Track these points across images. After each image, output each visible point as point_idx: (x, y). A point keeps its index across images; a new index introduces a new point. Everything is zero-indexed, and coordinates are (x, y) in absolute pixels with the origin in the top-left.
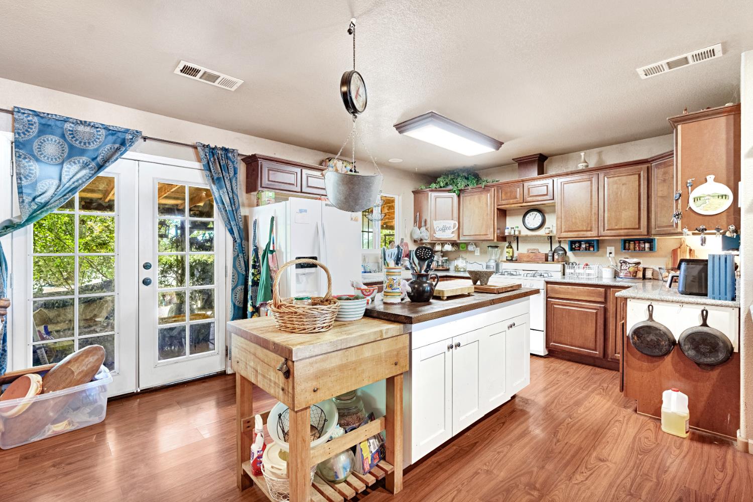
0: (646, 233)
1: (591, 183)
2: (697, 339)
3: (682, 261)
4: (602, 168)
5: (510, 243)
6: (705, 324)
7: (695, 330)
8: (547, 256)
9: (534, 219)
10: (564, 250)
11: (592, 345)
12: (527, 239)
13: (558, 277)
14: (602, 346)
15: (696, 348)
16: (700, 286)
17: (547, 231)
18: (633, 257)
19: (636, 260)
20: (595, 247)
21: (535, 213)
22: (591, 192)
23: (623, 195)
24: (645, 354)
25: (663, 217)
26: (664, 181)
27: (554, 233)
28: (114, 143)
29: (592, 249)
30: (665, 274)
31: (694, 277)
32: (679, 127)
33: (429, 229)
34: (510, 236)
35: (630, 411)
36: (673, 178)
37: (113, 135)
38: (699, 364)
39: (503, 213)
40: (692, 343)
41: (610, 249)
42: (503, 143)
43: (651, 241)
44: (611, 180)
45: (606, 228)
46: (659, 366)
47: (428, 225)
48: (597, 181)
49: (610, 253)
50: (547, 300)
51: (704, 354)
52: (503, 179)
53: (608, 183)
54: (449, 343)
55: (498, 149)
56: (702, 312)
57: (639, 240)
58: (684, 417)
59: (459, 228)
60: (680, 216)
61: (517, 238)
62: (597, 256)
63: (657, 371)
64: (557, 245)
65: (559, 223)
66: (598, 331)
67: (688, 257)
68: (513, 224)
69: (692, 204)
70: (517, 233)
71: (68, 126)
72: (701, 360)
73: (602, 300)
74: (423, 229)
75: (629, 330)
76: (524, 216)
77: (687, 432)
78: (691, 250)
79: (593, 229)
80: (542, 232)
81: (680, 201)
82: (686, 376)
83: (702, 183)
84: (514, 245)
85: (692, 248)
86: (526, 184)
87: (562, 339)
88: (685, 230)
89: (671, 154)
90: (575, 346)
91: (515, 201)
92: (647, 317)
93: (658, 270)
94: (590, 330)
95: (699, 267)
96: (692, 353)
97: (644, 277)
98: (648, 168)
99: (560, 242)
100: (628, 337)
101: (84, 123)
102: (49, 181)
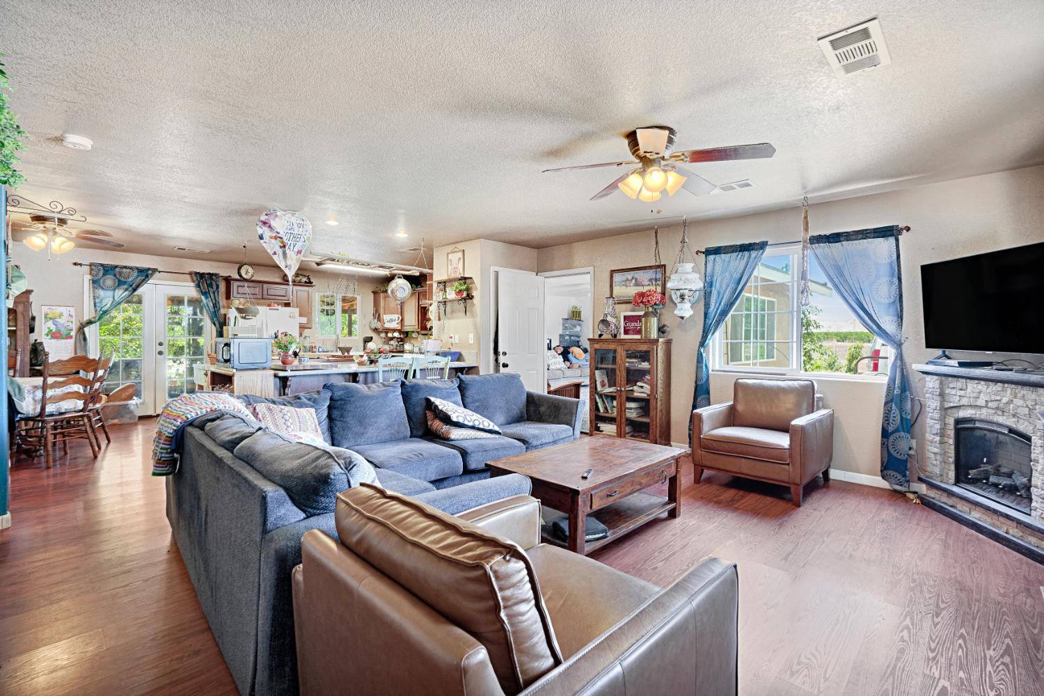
28: (142, 276)
33: (381, 321)
37: (141, 272)
47: (381, 317)
59: (401, 320)
71: (118, 270)
101: (125, 267)
102: (108, 299)
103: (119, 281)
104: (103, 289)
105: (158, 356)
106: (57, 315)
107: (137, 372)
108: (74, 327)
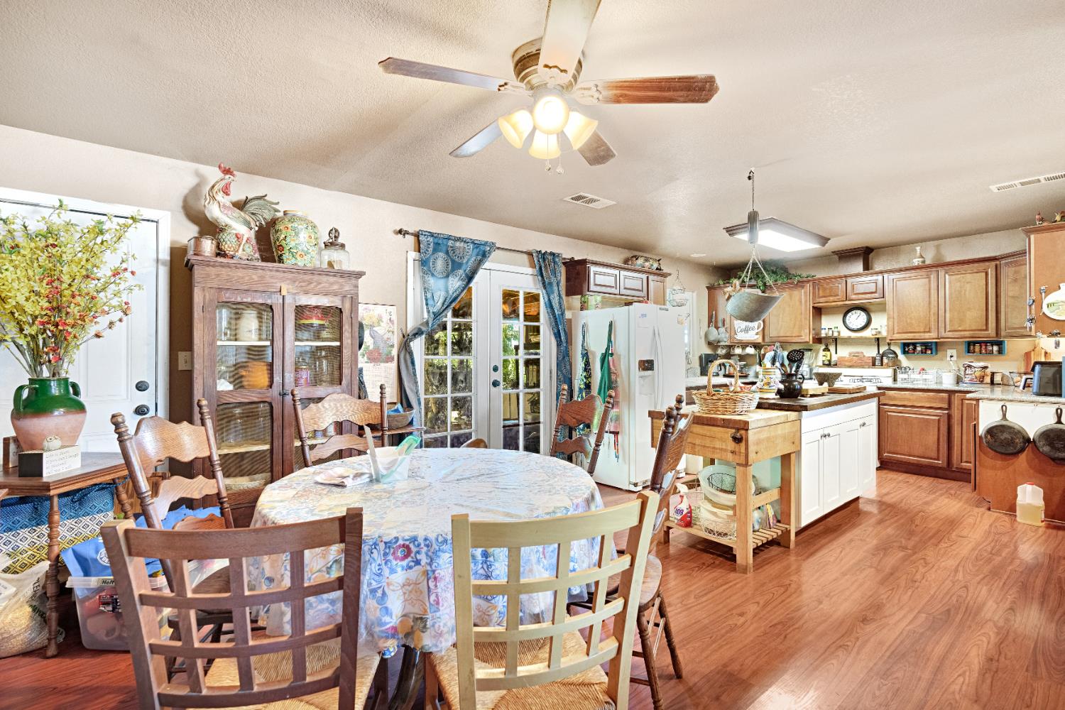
0: (995, 335)
1: (930, 281)
2: (1052, 435)
3: (1036, 363)
4: (940, 265)
5: (827, 345)
6: (1059, 422)
7: (1050, 427)
8: (874, 360)
9: (857, 319)
10: (895, 353)
11: (934, 454)
12: (848, 341)
13: (888, 382)
14: (946, 455)
15: (1051, 444)
16: (1055, 387)
17: (874, 332)
18: (979, 360)
19: (982, 364)
20: (934, 349)
21: (859, 312)
22: (930, 290)
23: (967, 295)
24: (999, 453)
25: (1014, 317)
26: (1016, 280)
27: (884, 334)
28: (477, 255)
29: (929, 352)
30: (1016, 378)
31: (1049, 379)
32: (1032, 237)
33: (729, 330)
34: (827, 338)
35: (983, 509)
36: (1026, 277)
37: (477, 248)
38: (1054, 459)
39: (818, 312)
40: (1046, 440)
41: (950, 352)
42: (829, 239)
43: (1000, 344)
44: (954, 277)
45: (948, 329)
46: (1013, 463)
47: (727, 325)
48: (936, 279)
49: (951, 356)
50: (879, 408)
51: (1058, 450)
52: (820, 274)
53: (949, 281)
54: (821, 432)
55: (824, 245)
56: (1057, 410)
57: (986, 343)
58: (1039, 508)
59: (764, 329)
60: (1034, 321)
61: (836, 340)
62: (937, 360)
63: (1011, 469)
64: (887, 348)
65: (891, 323)
66: (941, 439)
67: (1043, 360)
68: (831, 324)
69: (1045, 309)
70: (836, 334)
71: (450, 243)
72: (1056, 456)
73: (946, 406)
74: (722, 330)
75: (982, 430)
76: (845, 316)
77: (1042, 521)
78: (1046, 353)
79: (932, 330)
80: (868, 333)
81: (1033, 307)
82: (1041, 472)
83: (1055, 290)
84: (832, 348)
85: (1048, 351)
86: (850, 281)
87: (898, 449)
88: (1039, 334)
89: (1023, 253)
90: (914, 456)
91: (835, 298)
92: (1001, 417)
93: (1008, 374)
94: (931, 438)
95: (1053, 369)
96: (1046, 449)
97: (992, 383)
98: (996, 266)
99: (889, 344)
100: (981, 437)
101: (459, 239)
102: (439, 293)
103: (453, 262)
104: (433, 275)
105: (493, 389)
106: (375, 320)
107: (468, 416)
108: (396, 340)
